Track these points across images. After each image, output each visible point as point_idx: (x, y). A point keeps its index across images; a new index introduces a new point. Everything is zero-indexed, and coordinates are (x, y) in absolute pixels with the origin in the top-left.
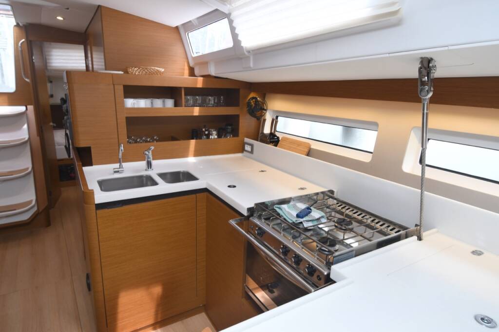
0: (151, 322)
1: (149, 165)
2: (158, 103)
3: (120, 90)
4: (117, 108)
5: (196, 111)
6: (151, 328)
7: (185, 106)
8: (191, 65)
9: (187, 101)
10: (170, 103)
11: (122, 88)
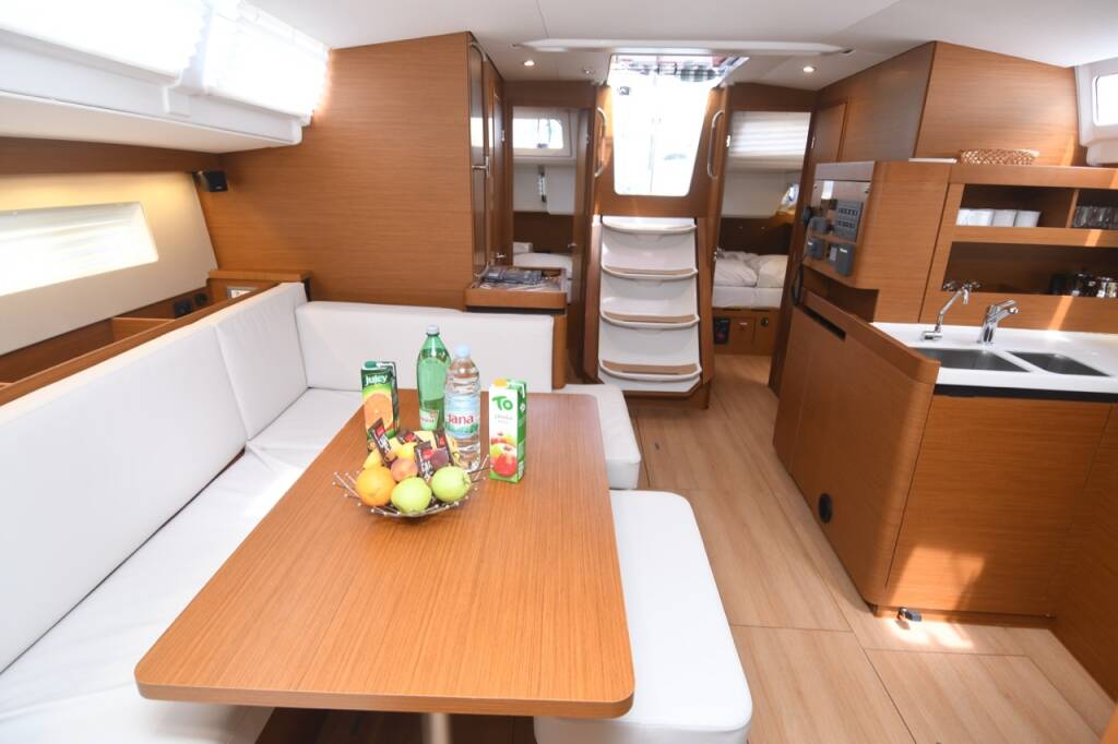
0: (950, 606)
1: (988, 336)
2: (1005, 218)
3: (957, 192)
4: (943, 224)
5: (1093, 238)
6: (943, 617)
7: (1072, 227)
8: (1083, 142)
9: (1077, 216)
10: (1028, 219)
11: (961, 188)
